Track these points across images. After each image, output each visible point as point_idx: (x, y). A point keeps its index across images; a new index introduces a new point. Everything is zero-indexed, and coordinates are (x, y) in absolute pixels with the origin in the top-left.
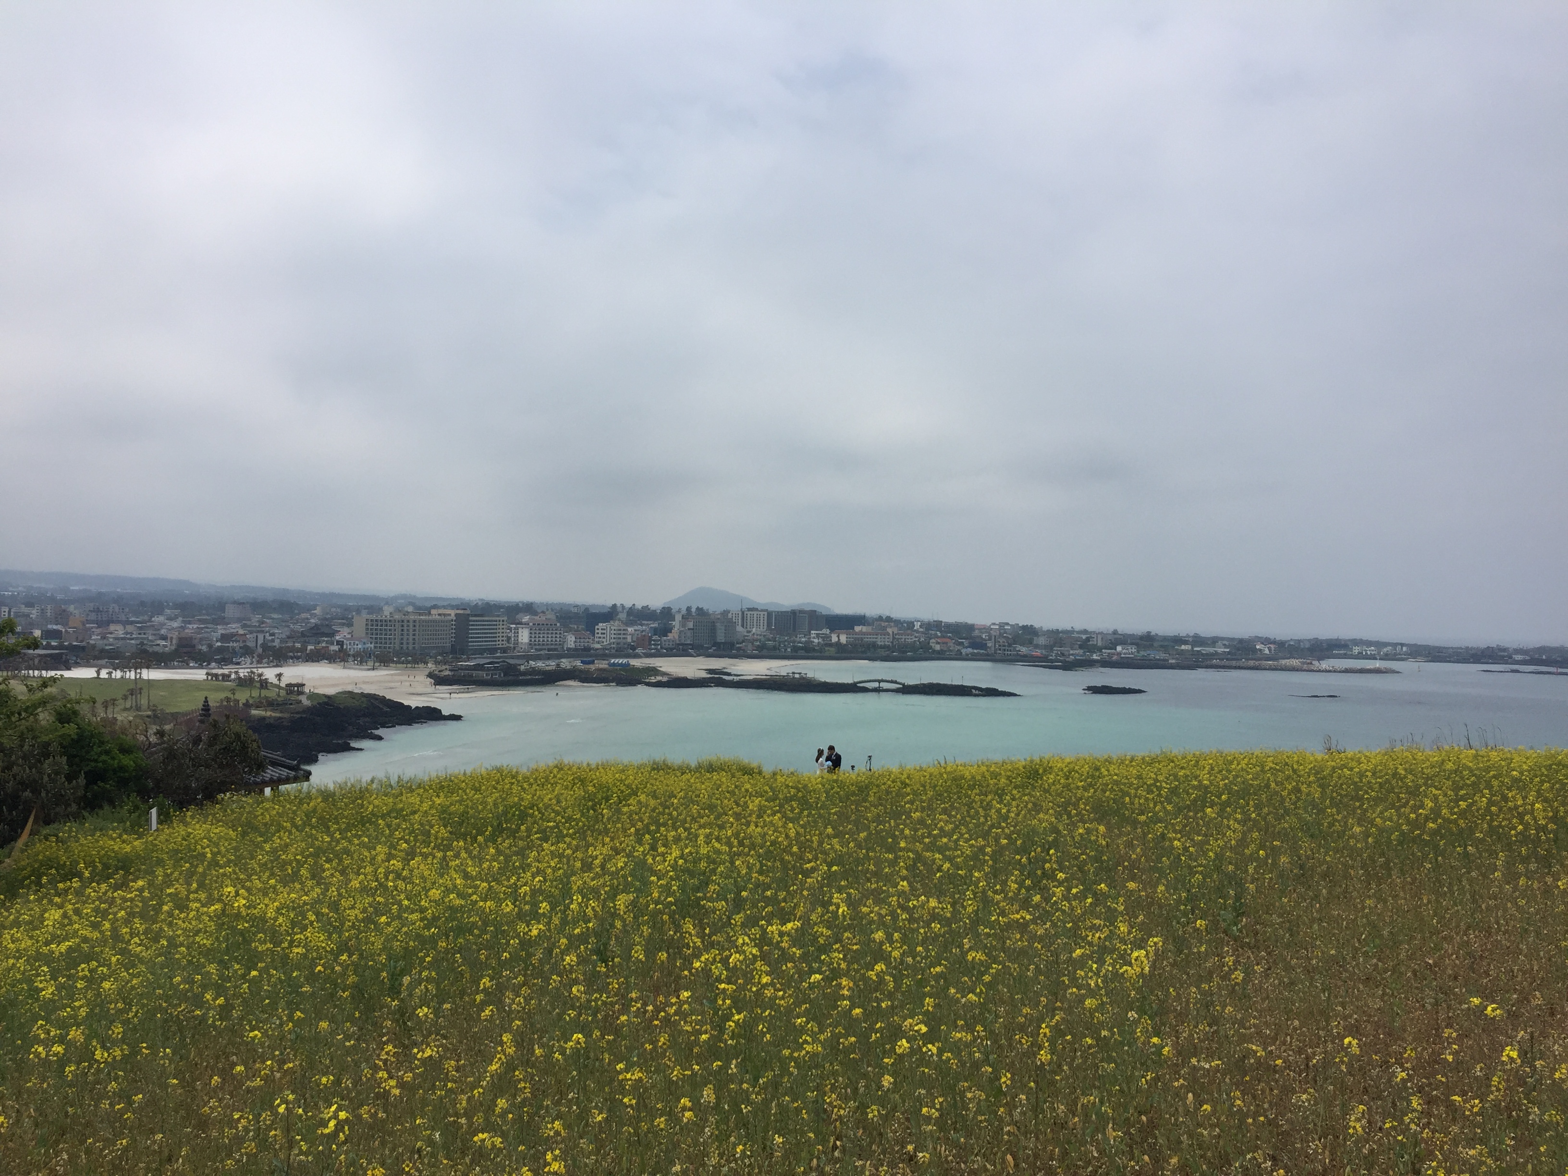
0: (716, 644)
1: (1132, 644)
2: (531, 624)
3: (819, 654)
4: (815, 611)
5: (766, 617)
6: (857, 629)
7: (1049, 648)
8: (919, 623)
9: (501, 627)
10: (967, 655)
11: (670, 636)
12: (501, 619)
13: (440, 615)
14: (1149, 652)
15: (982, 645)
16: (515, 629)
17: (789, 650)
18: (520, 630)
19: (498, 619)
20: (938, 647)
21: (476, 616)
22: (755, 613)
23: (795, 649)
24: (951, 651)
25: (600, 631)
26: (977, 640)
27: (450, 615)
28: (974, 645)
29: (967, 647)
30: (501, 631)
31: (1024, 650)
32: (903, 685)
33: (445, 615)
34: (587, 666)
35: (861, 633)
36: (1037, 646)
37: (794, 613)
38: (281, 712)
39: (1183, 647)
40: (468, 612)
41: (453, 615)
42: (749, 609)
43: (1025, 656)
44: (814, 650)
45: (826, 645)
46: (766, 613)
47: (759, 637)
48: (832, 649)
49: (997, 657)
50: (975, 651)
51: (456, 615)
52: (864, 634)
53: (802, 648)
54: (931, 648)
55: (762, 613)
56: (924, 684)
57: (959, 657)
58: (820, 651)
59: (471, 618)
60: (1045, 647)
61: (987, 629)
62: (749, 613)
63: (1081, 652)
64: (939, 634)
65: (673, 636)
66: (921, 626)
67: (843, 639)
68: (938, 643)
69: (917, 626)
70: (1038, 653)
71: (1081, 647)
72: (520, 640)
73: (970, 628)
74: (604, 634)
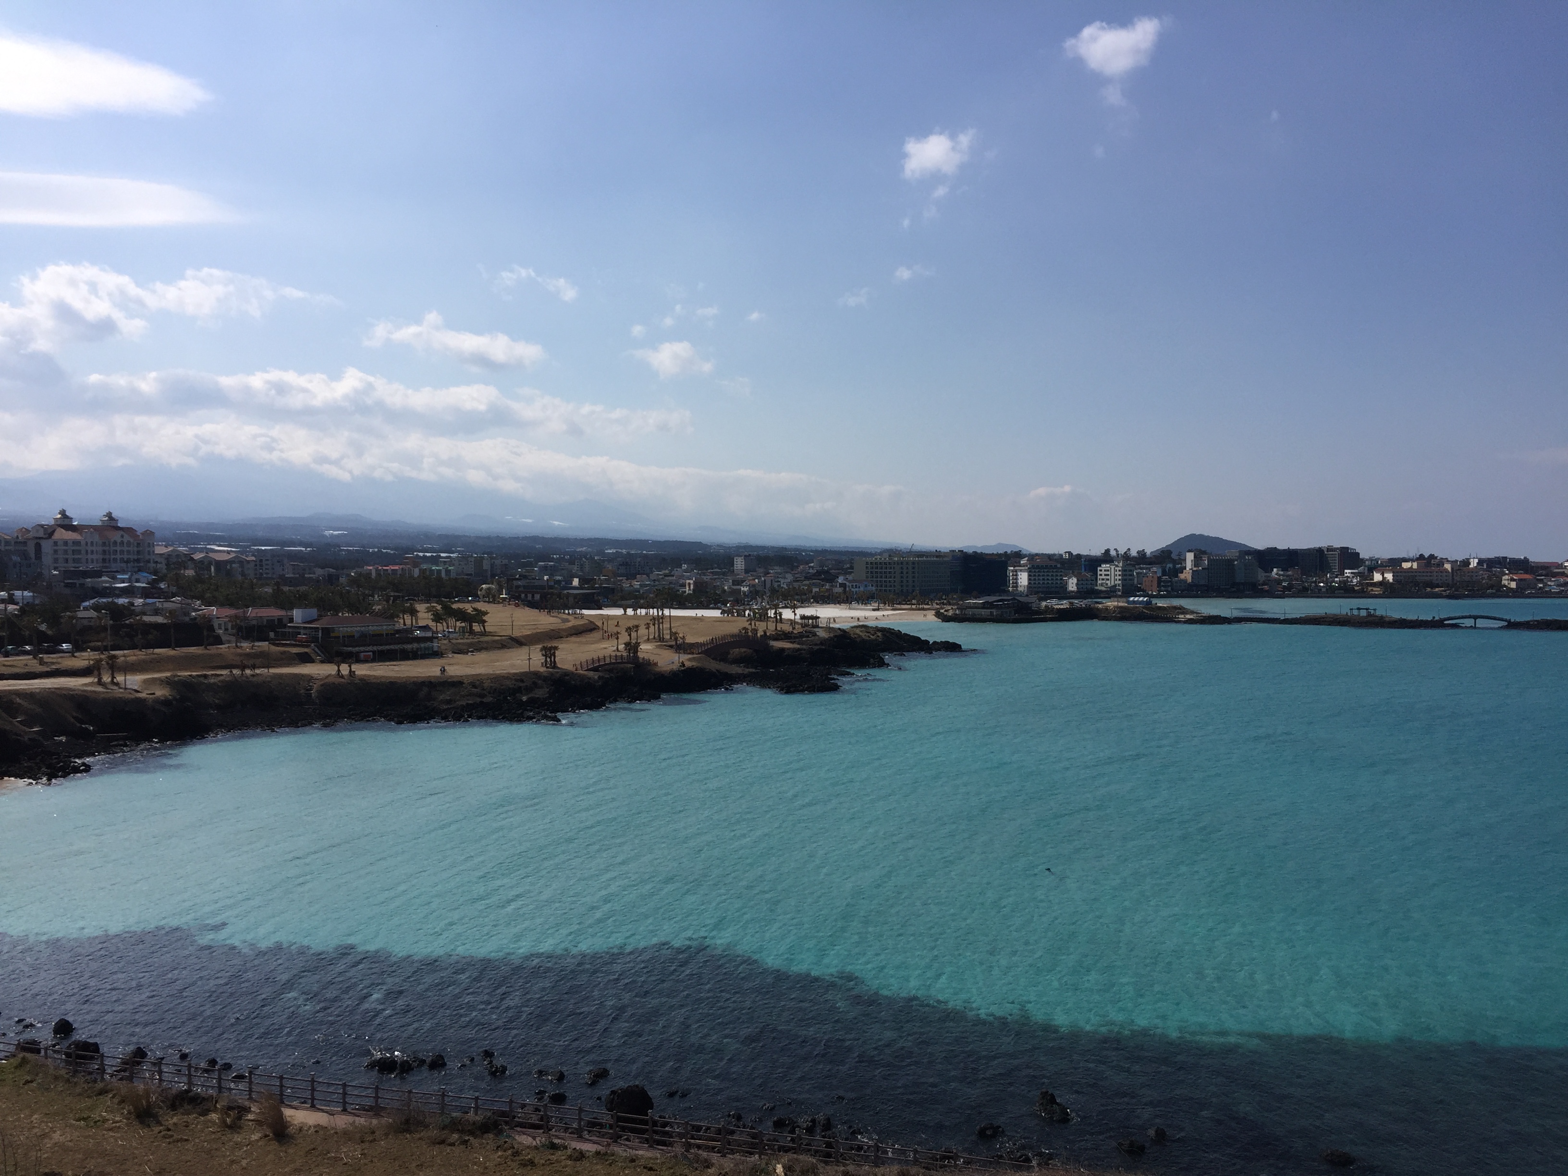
0: (1234, 585)
6: (1405, 565)
8: (1476, 561)
11: (1182, 577)
18: (1019, 573)
20: (1513, 585)
25: (1103, 573)
35: (1411, 570)
38: (798, 644)
54: (1504, 586)
65: (1185, 576)
67: (1390, 577)
68: (1514, 580)
72: (1020, 583)
74: (1108, 575)
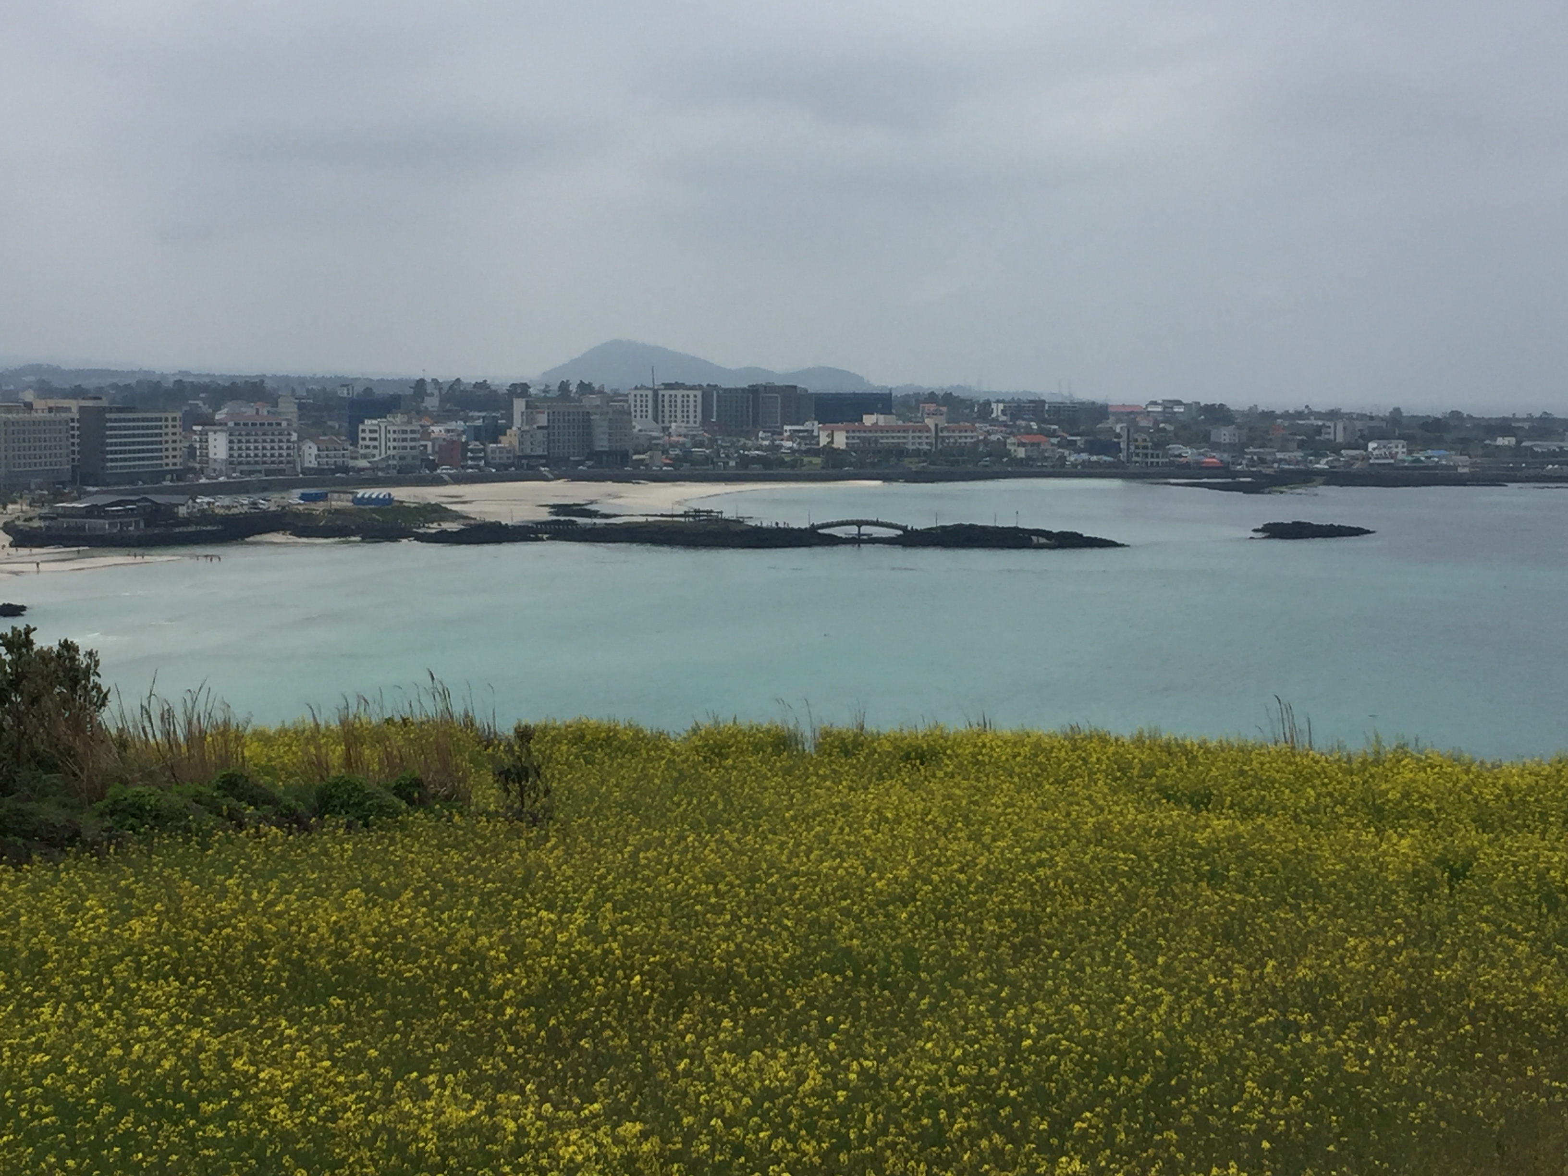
0: (593, 455)
1: (1401, 437)
2: (231, 424)
3: (788, 471)
4: (795, 387)
5: (699, 399)
6: (869, 420)
7: (1238, 449)
8: (1001, 406)
9: (170, 430)
10: (1074, 465)
11: (505, 442)
12: (170, 415)
13: (50, 410)
14: (1430, 452)
15: (1109, 447)
16: (201, 433)
17: (732, 463)
18: (211, 436)
19: (163, 415)
20: (1021, 453)
21: (119, 410)
22: (680, 393)
23: (745, 462)
24: (1046, 459)
25: (367, 435)
26: (1102, 437)
27: (68, 410)
28: (1093, 447)
29: (1079, 451)
30: (170, 438)
31: (1189, 453)
32: (904, 529)
33: (59, 409)
34: (313, 506)
35: (875, 427)
36: (1216, 446)
37: (754, 390)
39: (1500, 441)
40: (104, 403)
41: (75, 409)
42: (668, 386)
43: (1187, 465)
44: (782, 463)
45: (807, 452)
46: (699, 393)
47: (681, 439)
48: (816, 460)
49: (1132, 469)
50: (1094, 458)
51: (81, 409)
52: (882, 430)
53: (757, 460)
54: (1008, 453)
55: (691, 393)
56: (943, 528)
57: (1061, 471)
58: (793, 465)
59: (108, 416)
60: (1231, 447)
61: (1130, 415)
62: (667, 393)
63: (1299, 454)
64: (1034, 425)
65: (509, 440)
66: (1004, 412)
67: (840, 441)
68: (1023, 445)
69: (997, 410)
70: (1213, 459)
71: (1301, 445)
72: (211, 455)
73: (1099, 412)
74: (375, 439)
